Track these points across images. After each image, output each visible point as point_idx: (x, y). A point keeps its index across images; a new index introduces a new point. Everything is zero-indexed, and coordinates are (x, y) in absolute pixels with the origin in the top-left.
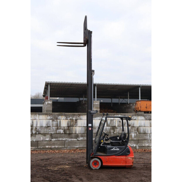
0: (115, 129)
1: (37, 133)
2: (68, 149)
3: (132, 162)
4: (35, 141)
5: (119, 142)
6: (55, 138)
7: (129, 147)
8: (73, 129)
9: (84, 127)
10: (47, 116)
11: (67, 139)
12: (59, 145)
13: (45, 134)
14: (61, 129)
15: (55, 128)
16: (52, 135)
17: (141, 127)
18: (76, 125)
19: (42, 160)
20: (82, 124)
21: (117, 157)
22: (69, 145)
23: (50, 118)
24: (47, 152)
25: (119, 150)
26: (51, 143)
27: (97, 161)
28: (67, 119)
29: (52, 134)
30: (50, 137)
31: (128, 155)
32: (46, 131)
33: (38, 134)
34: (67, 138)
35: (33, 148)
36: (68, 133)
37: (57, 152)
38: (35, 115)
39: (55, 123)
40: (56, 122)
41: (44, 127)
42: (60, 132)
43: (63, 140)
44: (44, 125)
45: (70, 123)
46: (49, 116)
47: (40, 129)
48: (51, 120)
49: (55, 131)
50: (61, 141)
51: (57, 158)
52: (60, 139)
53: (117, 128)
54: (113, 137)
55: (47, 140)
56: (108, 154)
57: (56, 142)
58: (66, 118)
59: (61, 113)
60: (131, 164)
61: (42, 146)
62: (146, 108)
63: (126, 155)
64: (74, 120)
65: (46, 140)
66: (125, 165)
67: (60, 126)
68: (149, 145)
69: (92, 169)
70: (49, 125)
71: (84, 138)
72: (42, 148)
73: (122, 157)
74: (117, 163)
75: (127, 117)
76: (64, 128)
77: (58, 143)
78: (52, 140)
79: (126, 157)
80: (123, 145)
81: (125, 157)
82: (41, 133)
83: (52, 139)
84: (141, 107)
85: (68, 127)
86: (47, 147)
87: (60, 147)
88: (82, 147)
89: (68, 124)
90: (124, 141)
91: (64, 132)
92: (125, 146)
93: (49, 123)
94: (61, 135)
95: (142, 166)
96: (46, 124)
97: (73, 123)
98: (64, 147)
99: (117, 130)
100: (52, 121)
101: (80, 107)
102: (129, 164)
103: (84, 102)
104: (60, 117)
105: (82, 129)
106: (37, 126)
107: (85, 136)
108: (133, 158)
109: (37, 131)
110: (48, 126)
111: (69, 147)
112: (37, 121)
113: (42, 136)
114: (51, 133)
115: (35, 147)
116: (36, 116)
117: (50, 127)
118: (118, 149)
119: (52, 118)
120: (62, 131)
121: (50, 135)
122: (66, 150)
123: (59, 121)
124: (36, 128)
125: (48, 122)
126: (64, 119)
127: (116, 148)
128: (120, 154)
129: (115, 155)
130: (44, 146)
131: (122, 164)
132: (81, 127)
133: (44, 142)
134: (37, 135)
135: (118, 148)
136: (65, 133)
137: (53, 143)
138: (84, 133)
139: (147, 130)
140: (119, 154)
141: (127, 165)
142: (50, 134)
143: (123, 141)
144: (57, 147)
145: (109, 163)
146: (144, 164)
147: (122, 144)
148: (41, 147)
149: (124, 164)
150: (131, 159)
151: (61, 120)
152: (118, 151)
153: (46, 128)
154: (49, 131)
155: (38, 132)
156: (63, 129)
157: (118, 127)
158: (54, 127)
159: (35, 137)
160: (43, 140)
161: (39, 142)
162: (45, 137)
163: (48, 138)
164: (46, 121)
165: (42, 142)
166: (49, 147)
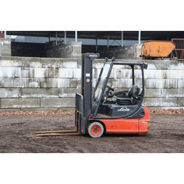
0: (113, 82)
2: (46, 110)
3: (147, 127)
5: (129, 100)
6: (27, 93)
7: (143, 107)
8: (53, 82)
9: (69, 78)
10: (14, 62)
11: (44, 95)
12: (33, 104)
13: (10, 89)
14: (35, 81)
15: (26, 80)
16: (22, 90)
17: (150, 80)
18: (57, 76)
19: (13, 124)
20: (66, 75)
21: (127, 121)
22: (47, 104)
23: (19, 65)
24: (15, 113)
25: (130, 110)
26: (21, 101)
27: (98, 127)
28: (44, 66)
29: (21, 88)
30: (19, 92)
31: (142, 117)
32: (12, 84)
33: (1, 88)
34: (44, 93)
36: (45, 86)
37: (30, 113)
39: (25, 72)
40: (28, 71)
41: (9, 78)
42: (34, 85)
43: (39, 96)
44: (10, 75)
45: (48, 72)
46: (17, 62)
47: (3, 81)
48: (20, 68)
49: (25, 83)
50: (36, 98)
51: (33, 122)
52: (34, 96)
53: (115, 81)
54: (120, 93)
55: (15, 96)
56: (113, 117)
57: (27, 100)
58: (42, 66)
59: (35, 57)
60: (146, 130)
62: (159, 52)
63: (139, 118)
64: (54, 69)
65: (13, 97)
66: (137, 131)
67: (34, 78)
68: (160, 104)
69: (91, 137)
70: (16, 75)
71: (69, 94)
72: (6, 108)
73: (134, 121)
74: (126, 129)
75: (142, 64)
76: (39, 80)
77: (31, 101)
78: (22, 97)
79: (140, 121)
80: (135, 104)
81: (138, 121)
82: (5, 87)
83: (21, 95)
84: (150, 51)
85: (46, 78)
86: (15, 106)
87: (33, 107)
88: (66, 106)
89: (45, 74)
90: (137, 98)
91: (40, 86)
92: (137, 106)
93: (17, 72)
94: (34, 90)
95: (158, 132)
96: (12, 74)
97: (53, 73)
98: (39, 107)
99: (115, 84)
100: (22, 69)
101: (52, 51)
102: (143, 129)
103: (56, 44)
104: (33, 64)
105: (65, 81)
107: (70, 91)
108: (149, 122)
110: (15, 77)
111: (47, 106)
113: (7, 91)
114: (20, 86)
117: (19, 77)
118: (128, 110)
119: (21, 64)
120: (36, 85)
121: (19, 90)
122: (43, 112)
123: (31, 69)
125: (15, 71)
126: (39, 67)
127: (125, 108)
128: (131, 116)
129: (123, 118)
130: (10, 105)
131: (133, 129)
132: (64, 79)
133: (10, 99)
135: (128, 108)
136: (41, 88)
137: (23, 100)
138: (68, 87)
139: (158, 84)
140: (129, 117)
141: (140, 131)
142: (19, 88)
143: (134, 98)
144: (29, 107)
145: (115, 129)
146: (162, 131)
147: (133, 102)
148: (6, 106)
149: (136, 129)
150: (147, 123)
151: (35, 69)
152: (128, 112)
153: (12, 80)
154: (18, 83)
156: (38, 82)
157: (117, 79)
158: (24, 78)
160: (8, 97)
161: (3, 99)
162: (12, 92)
163: (15, 93)
164: (12, 69)
165: (6, 99)
166: (17, 106)
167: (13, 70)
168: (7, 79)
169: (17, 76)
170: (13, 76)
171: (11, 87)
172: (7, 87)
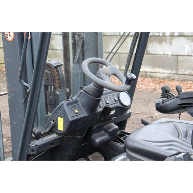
4: (172, 55)
33: (179, 36)
35: (167, 72)
61: (188, 69)
72: (187, 73)
113: (188, 42)
115: (172, 70)
134: (176, 39)
148: (185, 71)
159: (171, 44)
160: (190, 54)
161: (181, 57)
165: (187, 57)
172: (189, 34)
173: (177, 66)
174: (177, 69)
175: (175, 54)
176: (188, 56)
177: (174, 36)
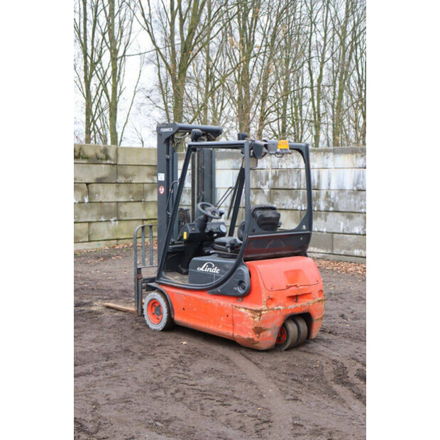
1: (331, 209)
3: (251, 327)
4: (327, 232)
10: (356, 157)
13: (349, 214)
32: (353, 204)
33: (334, 211)
35: (322, 251)
38: (325, 156)
41: (347, 192)
44: (348, 186)
46: (362, 156)
47: (337, 198)
55: (357, 230)
60: (251, 335)
61: (343, 248)
65: (353, 232)
70: (360, 186)
72: (342, 253)
73: (222, 303)
81: (230, 305)
82: (340, 210)
86: (357, 252)
93: (361, 180)
96: (352, 183)
106: (329, 189)
109: (329, 202)
110: (358, 190)
112: (329, 174)
113: (343, 218)
115: (327, 249)
116: (328, 158)
117: (364, 190)
118: (216, 270)
124: (327, 193)
125: (359, 177)
127: (210, 266)
130: (349, 249)
131: (223, 326)
133: (348, 236)
134: (331, 214)
140: (215, 290)
148: (341, 250)
149: (228, 328)
150: (249, 314)
152: (216, 276)
153: (353, 196)
155: (333, 206)
159: (326, 220)
160: (345, 231)
161: (336, 235)
162: (352, 221)
163: (357, 225)
164: (353, 173)
166: (361, 253)
167: (355, 174)
168: (344, 194)
169: (362, 188)
170: (355, 189)
171: (350, 210)
172: (344, 210)
173: (333, 245)
174: (332, 249)
175: (330, 231)
176: (343, 234)
177: (329, 211)
